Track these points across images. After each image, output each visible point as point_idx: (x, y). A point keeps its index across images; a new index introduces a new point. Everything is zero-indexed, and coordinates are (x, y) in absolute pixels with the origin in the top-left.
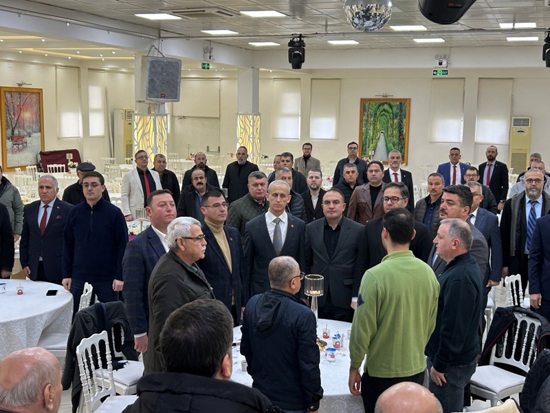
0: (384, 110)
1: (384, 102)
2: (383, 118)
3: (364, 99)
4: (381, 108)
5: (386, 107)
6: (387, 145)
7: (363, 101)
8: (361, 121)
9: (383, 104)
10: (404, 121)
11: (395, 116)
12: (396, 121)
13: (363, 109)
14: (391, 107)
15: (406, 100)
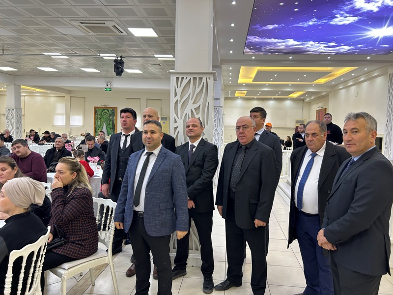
0: (106, 113)
1: (105, 109)
2: (105, 116)
3: (96, 107)
4: (104, 111)
5: (106, 111)
6: (107, 129)
8: (95, 117)
10: (115, 117)
11: (110, 115)
13: (96, 112)
14: (108, 111)
15: (115, 108)
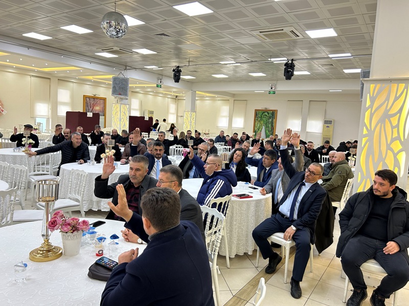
2: (264, 119)
4: (264, 114)
5: (266, 114)
6: (265, 131)
7: (256, 111)
8: (255, 120)
9: (265, 112)
10: (274, 120)
11: (270, 118)
12: (270, 120)
14: (268, 114)
15: (275, 110)
